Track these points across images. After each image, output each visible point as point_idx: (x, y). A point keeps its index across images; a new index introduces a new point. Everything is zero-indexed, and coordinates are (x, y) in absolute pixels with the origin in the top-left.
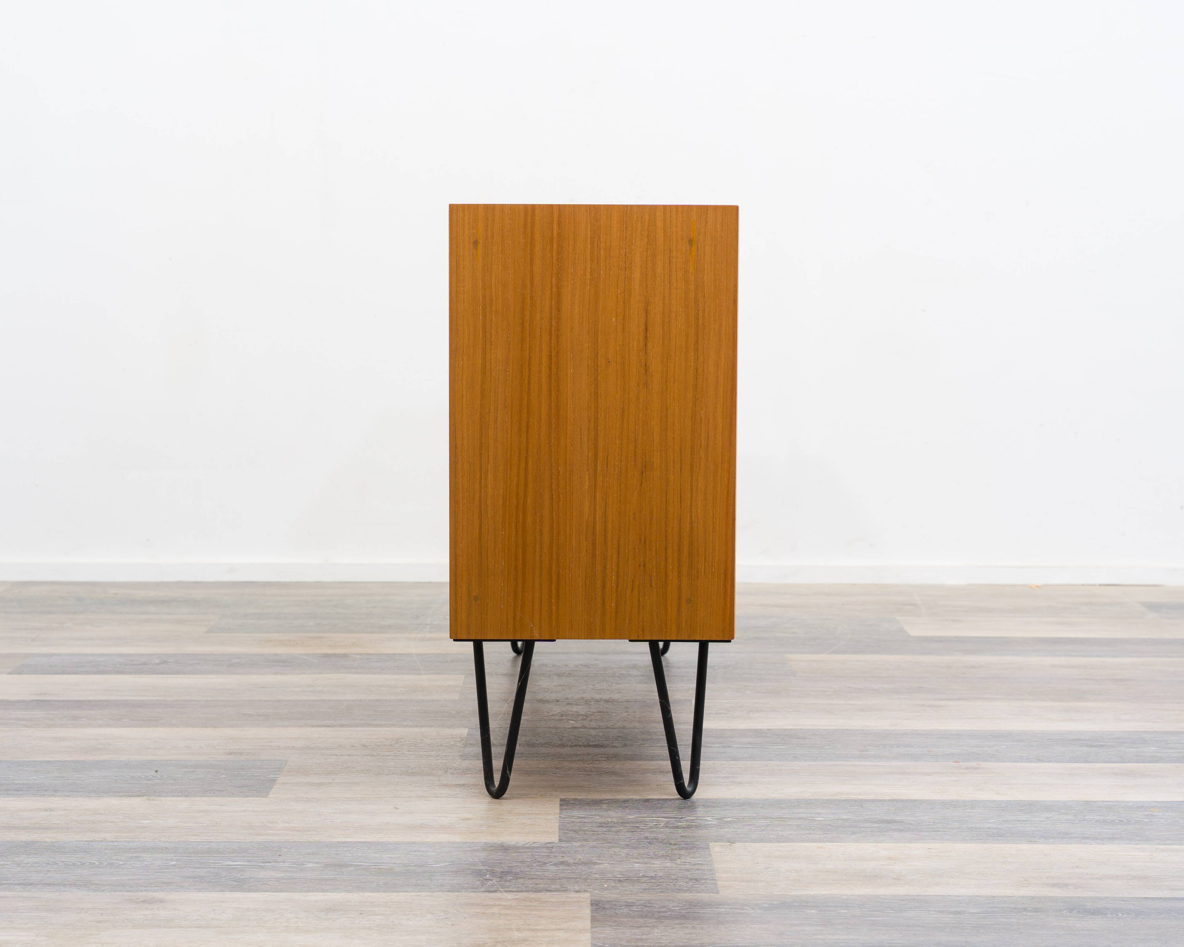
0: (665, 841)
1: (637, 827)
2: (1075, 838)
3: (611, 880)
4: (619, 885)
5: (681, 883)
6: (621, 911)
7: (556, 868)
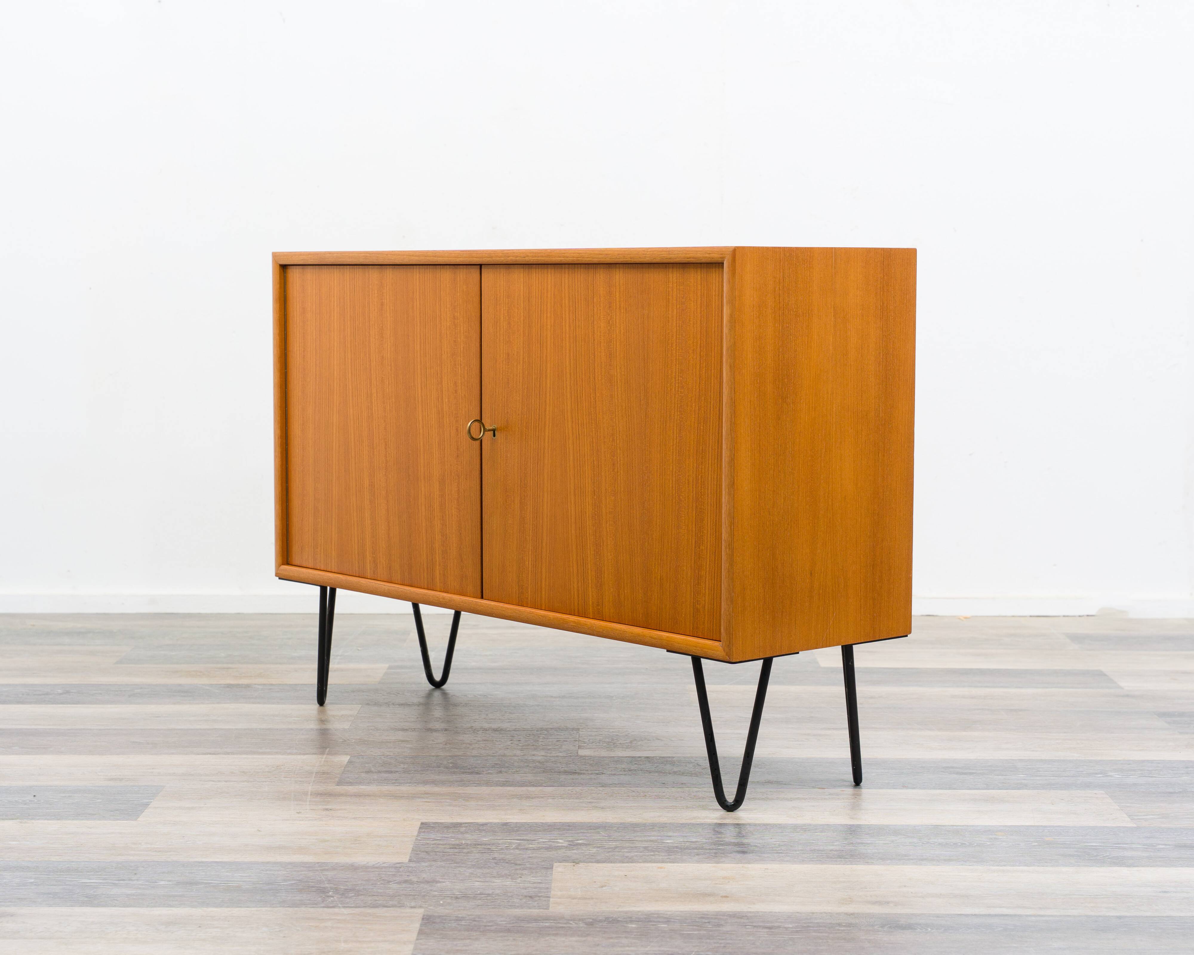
0: (512, 861)
1: (488, 848)
2: (912, 859)
3: (448, 897)
4: (455, 901)
5: (515, 900)
6: (450, 925)
7: (398, 886)
